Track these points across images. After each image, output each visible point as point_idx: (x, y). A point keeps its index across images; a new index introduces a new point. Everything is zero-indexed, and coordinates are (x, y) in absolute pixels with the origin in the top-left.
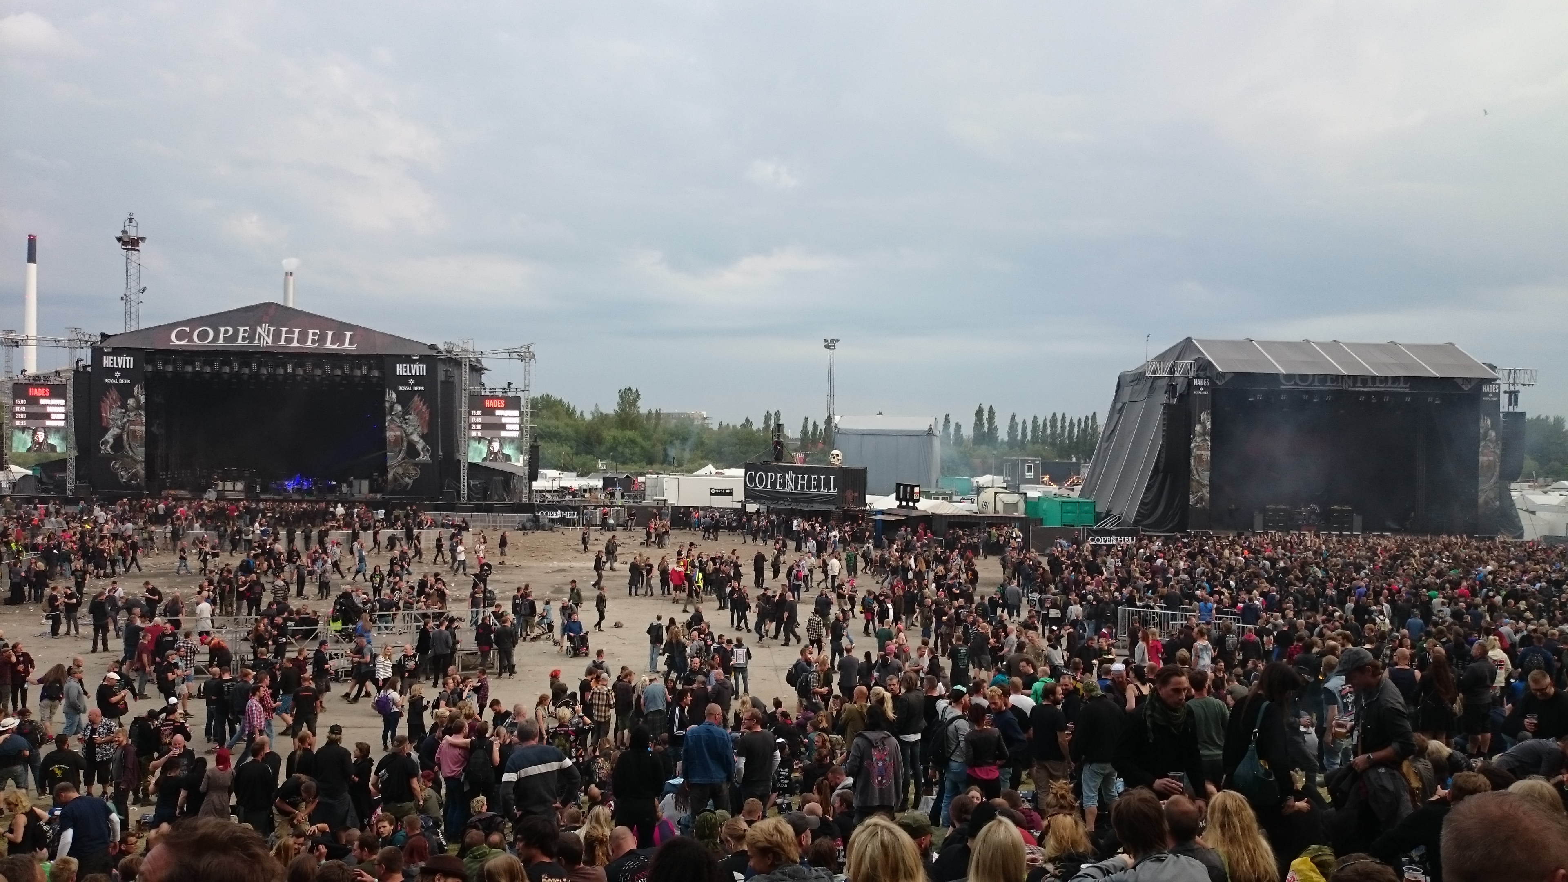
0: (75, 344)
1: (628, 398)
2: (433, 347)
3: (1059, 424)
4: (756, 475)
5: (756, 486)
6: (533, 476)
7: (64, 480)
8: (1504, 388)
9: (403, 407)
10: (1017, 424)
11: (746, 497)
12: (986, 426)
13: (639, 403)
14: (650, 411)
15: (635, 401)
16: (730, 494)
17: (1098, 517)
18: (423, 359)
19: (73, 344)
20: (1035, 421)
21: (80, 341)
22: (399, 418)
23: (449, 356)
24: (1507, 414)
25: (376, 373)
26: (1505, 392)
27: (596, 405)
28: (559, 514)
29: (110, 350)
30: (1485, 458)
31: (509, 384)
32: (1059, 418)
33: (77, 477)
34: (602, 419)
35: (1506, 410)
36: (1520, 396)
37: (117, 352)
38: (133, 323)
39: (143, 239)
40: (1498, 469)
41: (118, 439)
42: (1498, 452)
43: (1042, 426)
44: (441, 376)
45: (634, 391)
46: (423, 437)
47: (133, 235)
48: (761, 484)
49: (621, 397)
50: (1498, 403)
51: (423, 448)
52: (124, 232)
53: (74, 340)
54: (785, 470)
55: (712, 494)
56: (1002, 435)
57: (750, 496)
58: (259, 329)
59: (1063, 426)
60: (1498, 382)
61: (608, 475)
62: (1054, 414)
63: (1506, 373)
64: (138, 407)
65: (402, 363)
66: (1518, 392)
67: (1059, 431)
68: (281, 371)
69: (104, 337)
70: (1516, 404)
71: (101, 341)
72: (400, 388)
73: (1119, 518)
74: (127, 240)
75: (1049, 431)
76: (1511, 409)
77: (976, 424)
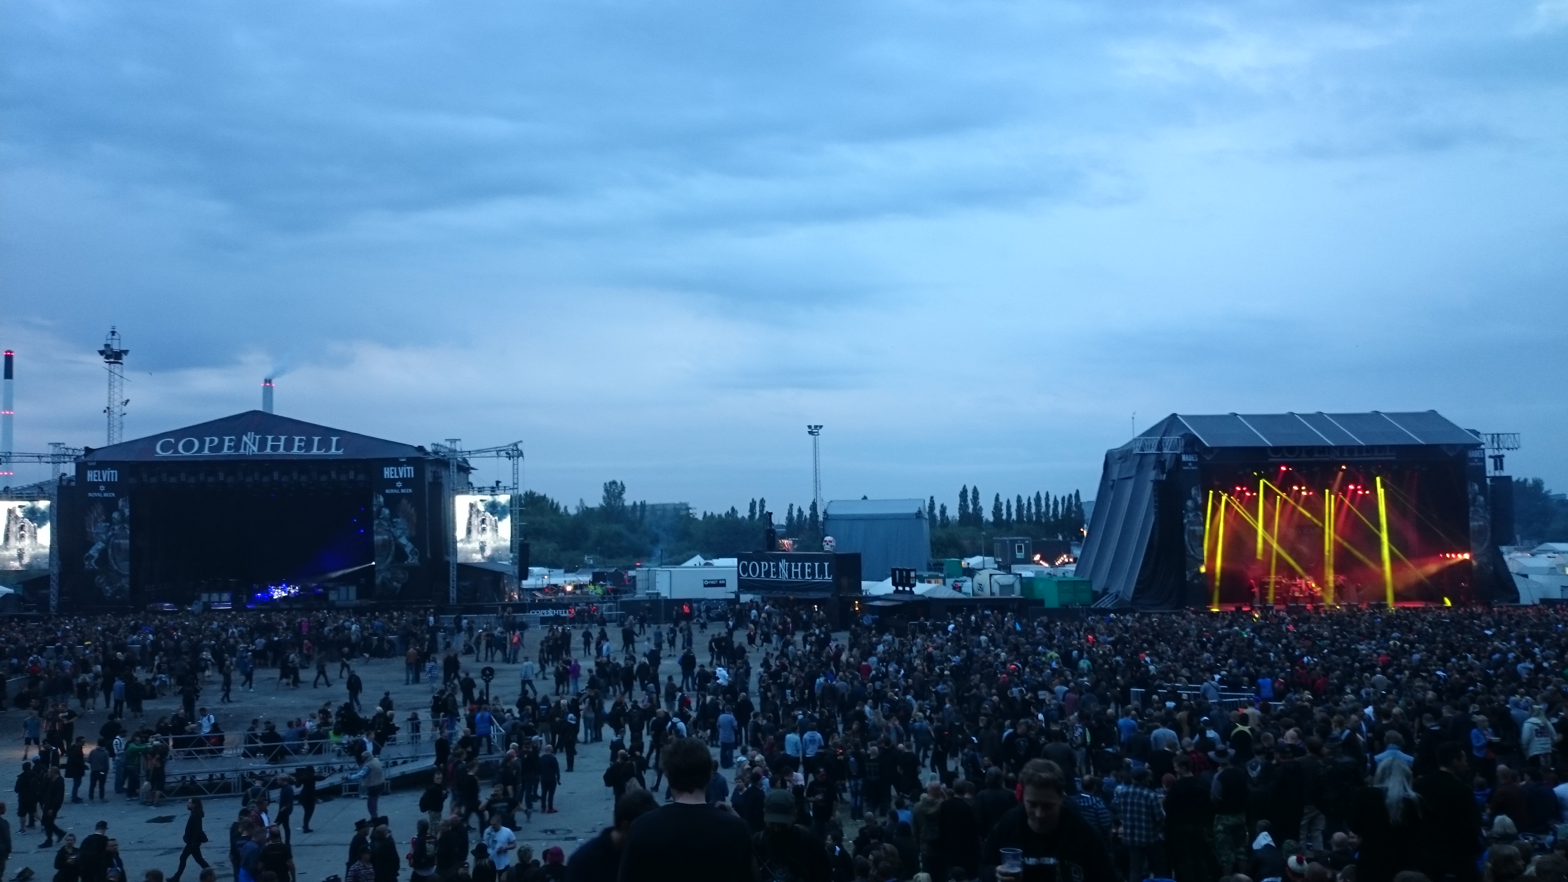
0: (57, 458)
1: (614, 491)
2: (421, 449)
3: (1043, 503)
4: (749, 564)
5: (749, 576)
6: (524, 575)
7: (47, 597)
8: (1489, 452)
9: (391, 511)
10: (1001, 504)
11: (740, 587)
12: (971, 507)
13: (624, 496)
14: (635, 503)
15: (620, 494)
16: (724, 585)
17: (1096, 596)
18: (410, 461)
19: (56, 459)
20: (1019, 499)
21: (64, 455)
22: (386, 521)
23: (436, 457)
24: (1493, 479)
25: (361, 477)
26: (1491, 457)
27: (581, 500)
28: (550, 613)
29: (94, 464)
30: (1476, 523)
31: (498, 482)
32: (1043, 496)
33: (61, 593)
34: (587, 513)
35: (1492, 474)
36: (1505, 460)
37: (102, 465)
38: (116, 435)
39: (126, 352)
40: (1489, 534)
41: (103, 553)
42: (1488, 516)
43: (1026, 505)
44: (429, 477)
45: (619, 484)
46: (410, 539)
47: (116, 347)
48: (754, 573)
49: (606, 490)
50: (1483, 468)
51: (411, 551)
52: (107, 346)
53: (58, 455)
54: (778, 558)
55: (705, 586)
56: (988, 515)
57: (744, 586)
58: (245, 438)
59: (1047, 505)
60: (1483, 446)
61: (597, 570)
62: (1038, 493)
63: (1489, 437)
64: (123, 519)
65: (389, 466)
66: (1503, 456)
67: (1043, 509)
68: (266, 479)
69: (88, 450)
70: (1502, 468)
71: (85, 455)
72: (387, 491)
73: (1117, 596)
74: (109, 353)
75: (1033, 510)
76: (1497, 473)
77: (960, 505)
